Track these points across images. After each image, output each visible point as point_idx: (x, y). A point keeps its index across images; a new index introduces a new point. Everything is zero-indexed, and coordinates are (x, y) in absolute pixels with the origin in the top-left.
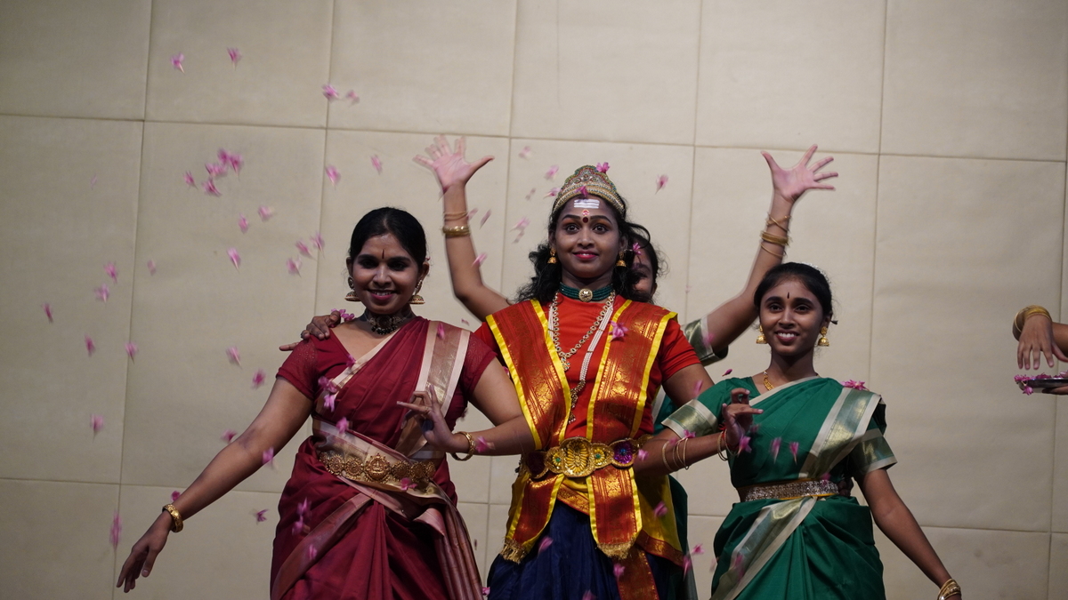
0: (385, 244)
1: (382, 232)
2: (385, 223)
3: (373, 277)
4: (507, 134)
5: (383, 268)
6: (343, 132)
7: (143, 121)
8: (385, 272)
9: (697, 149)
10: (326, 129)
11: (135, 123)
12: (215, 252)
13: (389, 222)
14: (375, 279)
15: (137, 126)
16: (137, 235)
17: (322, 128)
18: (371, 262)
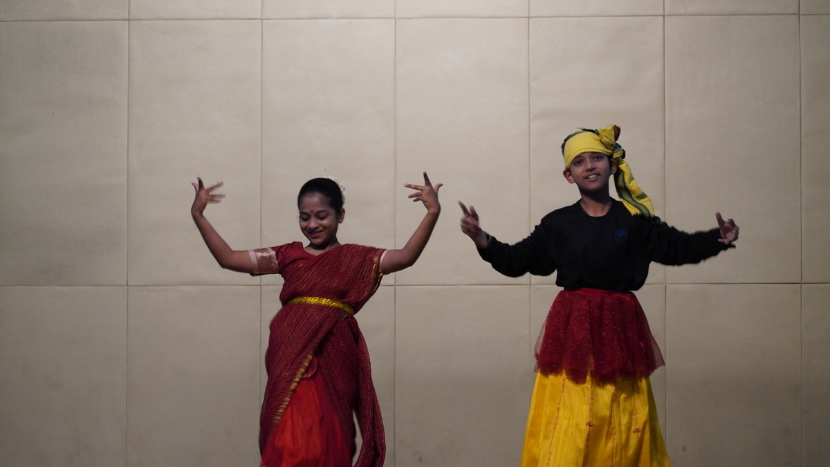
4: (260, 17)
6: (138, 21)
9: (397, 20)
12: (53, 114)
17: (126, 20)
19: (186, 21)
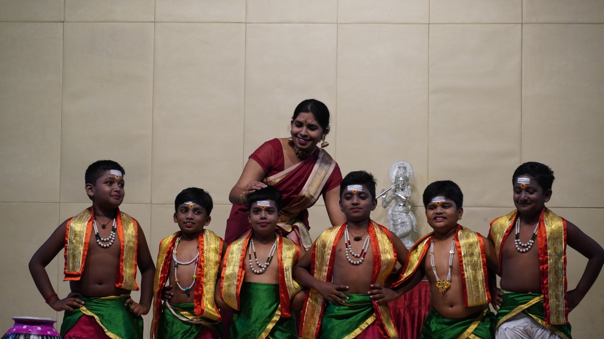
0: (307, 117)
1: (307, 111)
2: (309, 108)
3: (300, 131)
4: (244, 22)
5: (305, 128)
6: (162, 23)
7: (63, 22)
8: (305, 130)
9: (339, 25)
10: (154, 22)
11: (59, 23)
12: (102, 86)
13: (311, 107)
14: (300, 133)
15: (60, 25)
16: (63, 80)
17: (152, 22)
18: (300, 125)
19: (194, 24)
